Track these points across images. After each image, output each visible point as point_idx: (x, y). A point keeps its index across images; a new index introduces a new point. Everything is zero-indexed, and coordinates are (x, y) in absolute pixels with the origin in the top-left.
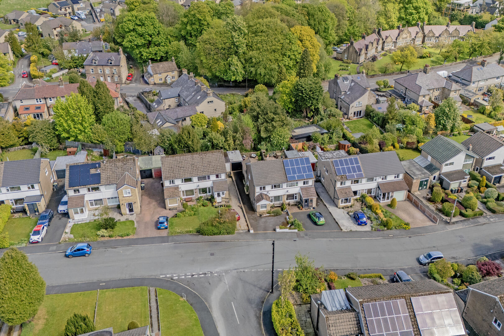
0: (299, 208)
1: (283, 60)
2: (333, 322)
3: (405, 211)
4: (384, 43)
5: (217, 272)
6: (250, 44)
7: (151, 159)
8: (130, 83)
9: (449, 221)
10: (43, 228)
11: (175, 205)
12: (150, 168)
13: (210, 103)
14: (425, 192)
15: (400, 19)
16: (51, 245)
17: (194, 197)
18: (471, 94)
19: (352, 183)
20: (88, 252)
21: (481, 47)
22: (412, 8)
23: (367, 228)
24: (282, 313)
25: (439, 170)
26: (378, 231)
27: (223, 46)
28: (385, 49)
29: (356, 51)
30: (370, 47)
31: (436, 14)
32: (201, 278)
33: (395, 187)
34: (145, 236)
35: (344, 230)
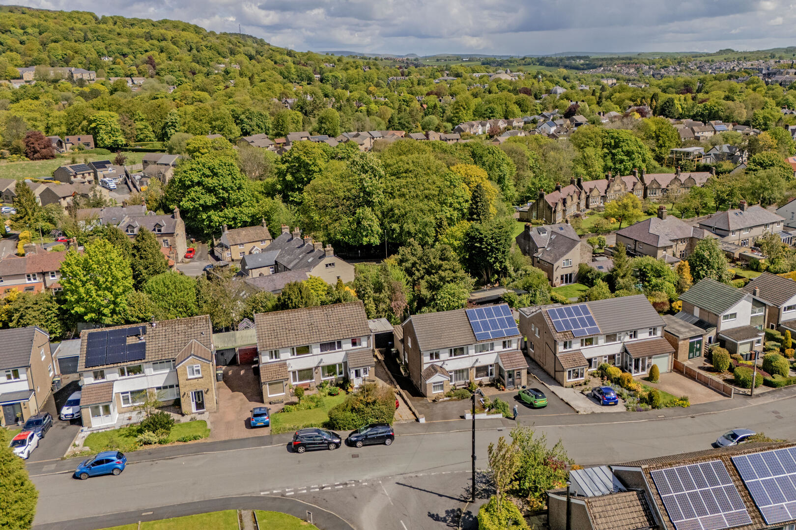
0: (497, 388)
1: (442, 211)
2: (600, 509)
3: (674, 384)
4: (588, 198)
5: (366, 481)
6: (389, 190)
7: (234, 336)
8: (190, 262)
9: (750, 393)
10: (32, 436)
11: (280, 395)
12: (233, 347)
13: (329, 267)
14: (700, 361)
15: (606, 169)
16: (47, 463)
17: (314, 382)
18: (734, 247)
19: (582, 345)
20: (119, 466)
21: (731, 194)
22: (622, 153)
23: (620, 408)
24: (499, 519)
25: (716, 326)
26: (638, 411)
27: (347, 194)
28: (590, 207)
29: (549, 206)
30: (569, 202)
31: (656, 164)
32: (338, 490)
33: (653, 350)
34: (227, 438)
35: (581, 412)
